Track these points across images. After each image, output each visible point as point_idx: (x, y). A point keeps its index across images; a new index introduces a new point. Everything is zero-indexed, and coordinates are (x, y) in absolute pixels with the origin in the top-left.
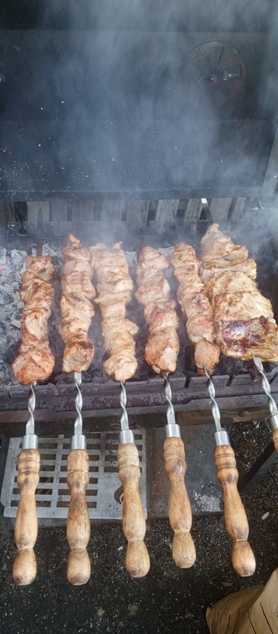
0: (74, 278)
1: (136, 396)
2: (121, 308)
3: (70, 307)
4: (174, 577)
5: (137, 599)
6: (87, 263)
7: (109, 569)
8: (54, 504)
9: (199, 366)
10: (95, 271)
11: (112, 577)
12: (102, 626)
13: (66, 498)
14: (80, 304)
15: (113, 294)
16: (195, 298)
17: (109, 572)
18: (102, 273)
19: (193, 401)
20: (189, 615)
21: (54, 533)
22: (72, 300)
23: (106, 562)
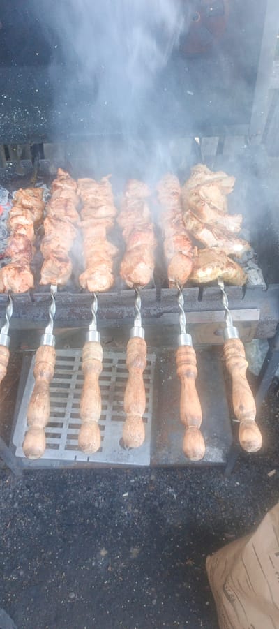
0: (59, 203)
1: (110, 309)
2: (102, 230)
3: (52, 228)
4: (176, 525)
5: (138, 543)
6: (73, 192)
7: (113, 513)
8: (62, 447)
9: (171, 280)
10: (80, 198)
11: (116, 521)
12: (104, 566)
13: (73, 442)
14: (60, 224)
15: (95, 218)
16: (174, 218)
17: (114, 516)
18: (87, 199)
19: (165, 315)
20: (190, 562)
21: (63, 477)
22: (54, 221)
23: (111, 506)
